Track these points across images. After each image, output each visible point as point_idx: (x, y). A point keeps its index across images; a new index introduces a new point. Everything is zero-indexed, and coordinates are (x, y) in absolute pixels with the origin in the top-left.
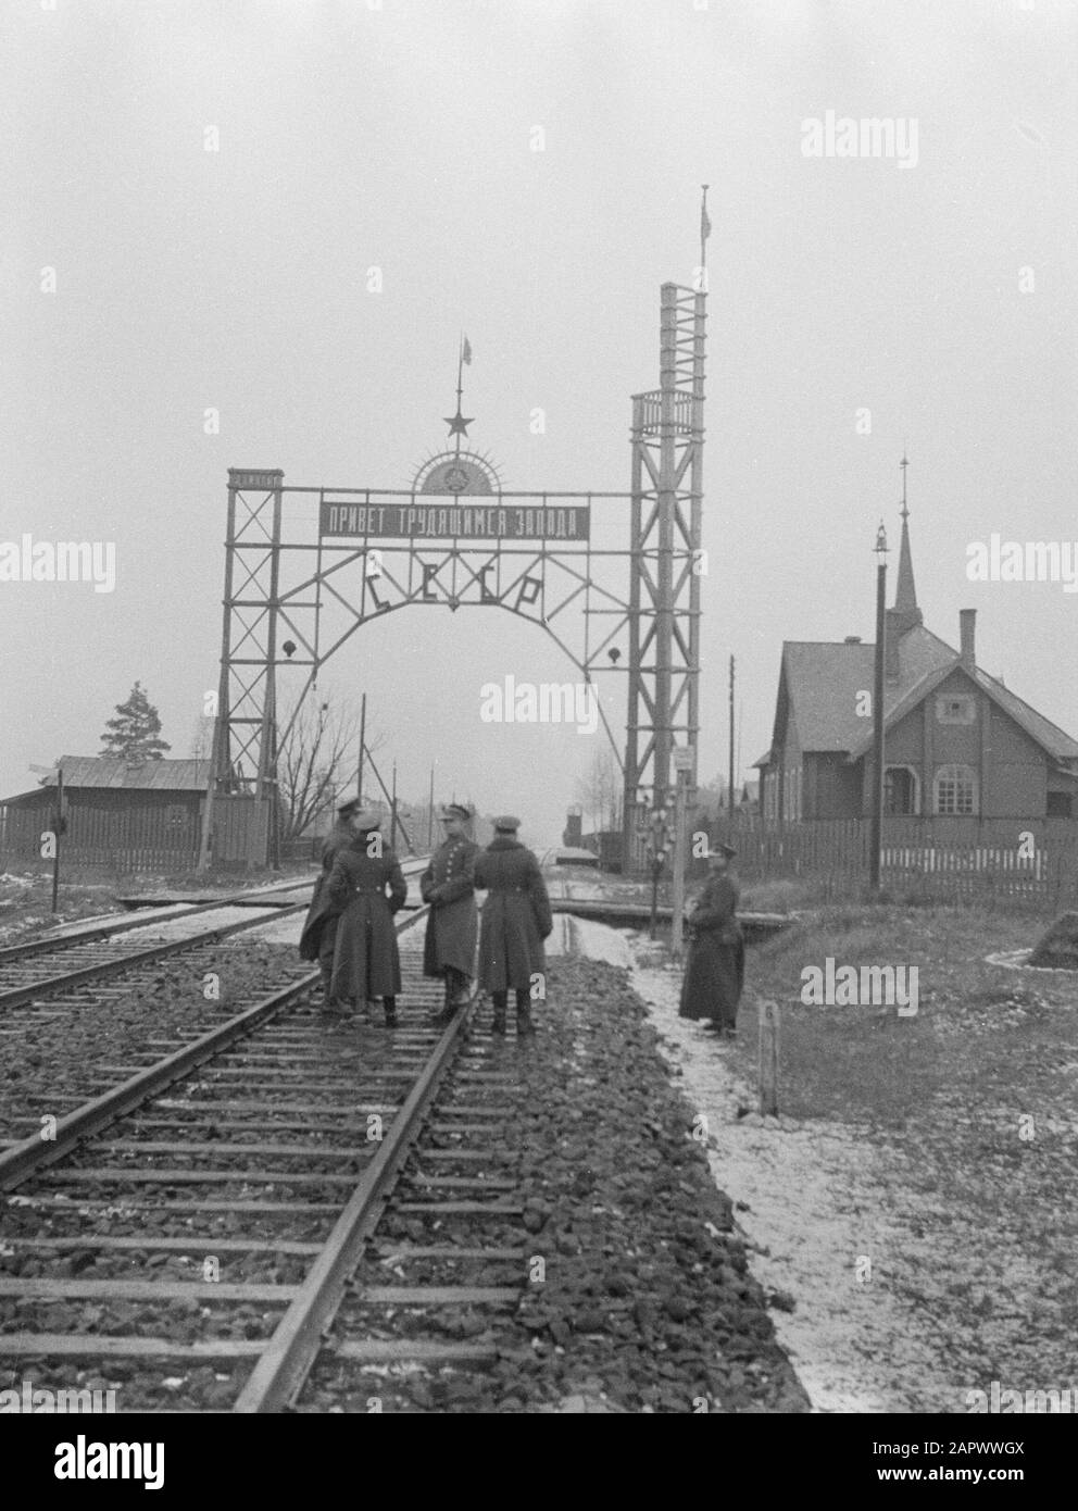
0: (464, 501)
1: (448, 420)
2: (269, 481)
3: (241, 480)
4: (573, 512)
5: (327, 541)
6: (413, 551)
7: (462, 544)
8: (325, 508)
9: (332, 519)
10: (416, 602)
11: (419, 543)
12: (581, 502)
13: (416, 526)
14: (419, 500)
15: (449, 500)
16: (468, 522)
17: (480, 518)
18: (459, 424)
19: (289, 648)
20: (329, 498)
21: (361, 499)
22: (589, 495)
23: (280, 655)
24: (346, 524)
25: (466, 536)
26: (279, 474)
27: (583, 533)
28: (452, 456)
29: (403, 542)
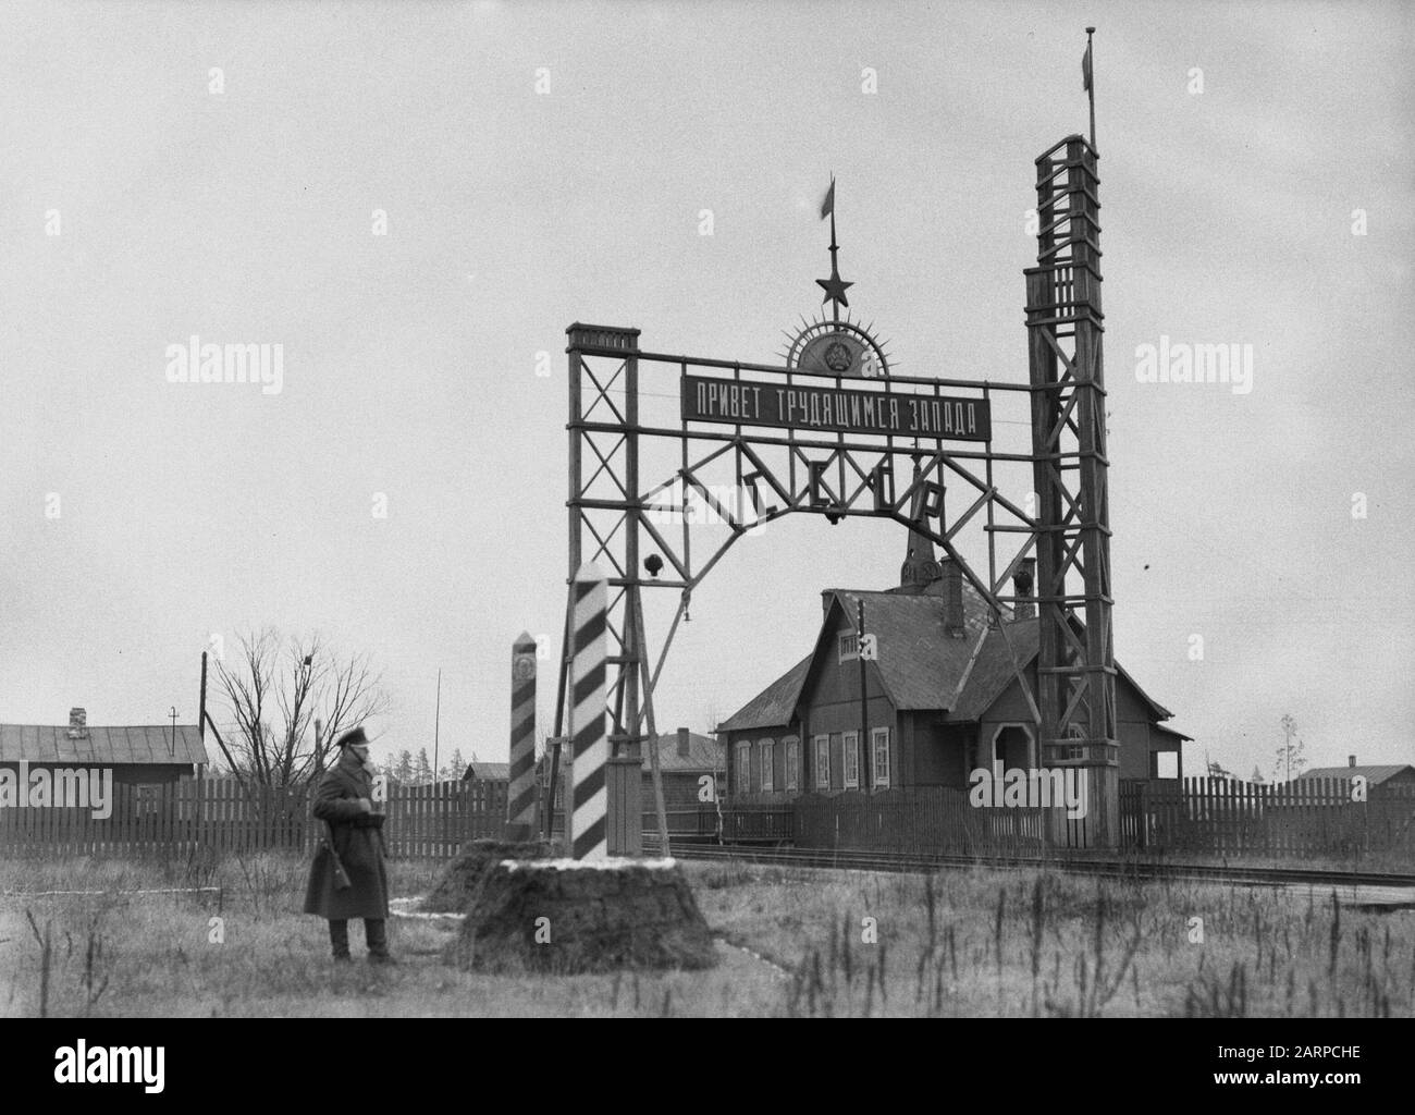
0: (847, 384)
2: (622, 344)
3: (586, 341)
4: (971, 406)
5: (693, 426)
6: (794, 446)
7: (849, 439)
8: (689, 383)
9: (697, 399)
10: (803, 509)
11: (800, 435)
12: (978, 394)
13: (798, 412)
14: (798, 380)
15: (831, 383)
16: (856, 411)
17: (869, 406)
18: (835, 289)
19: (654, 564)
20: (692, 370)
21: (729, 374)
22: (986, 387)
23: (644, 574)
24: (717, 404)
25: (854, 430)
26: (635, 333)
27: (984, 434)
28: (831, 329)
29: (783, 434)
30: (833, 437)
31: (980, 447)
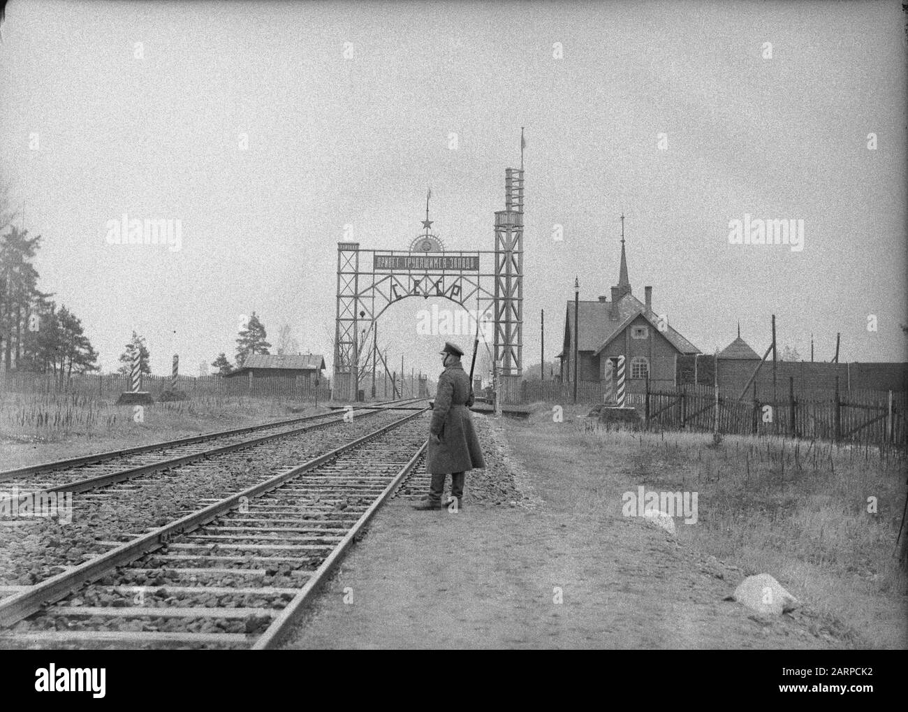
0: (429, 254)
1: (423, 222)
2: (354, 247)
3: (343, 247)
4: (472, 259)
5: (376, 271)
6: (410, 275)
7: (429, 272)
8: (376, 258)
9: (378, 262)
10: (412, 295)
11: (412, 272)
12: (476, 255)
13: (412, 264)
14: (412, 254)
15: (424, 254)
16: (431, 263)
17: (436, 261)
18: (427, 224)
19: (363, 314)
20: (377, 254)
21: (389, 254)
22: (479, 252)
23: (359, 317)
24: (384, 264)
25: (431, 269)
26: (358, 244)
27: (476, 268)
28: (425, 237)
29: (407, 271)
30: (424, 272)
31: (475, 272)
